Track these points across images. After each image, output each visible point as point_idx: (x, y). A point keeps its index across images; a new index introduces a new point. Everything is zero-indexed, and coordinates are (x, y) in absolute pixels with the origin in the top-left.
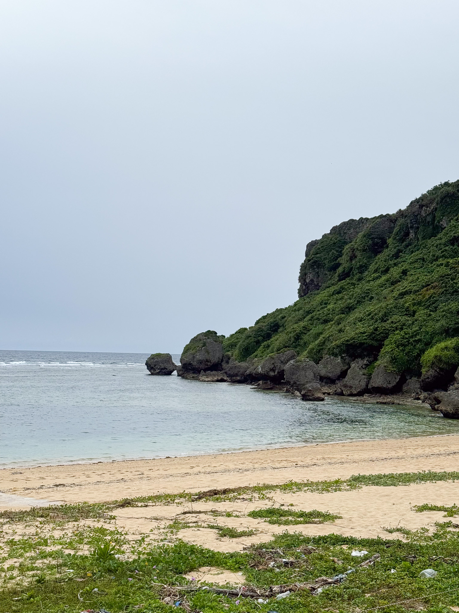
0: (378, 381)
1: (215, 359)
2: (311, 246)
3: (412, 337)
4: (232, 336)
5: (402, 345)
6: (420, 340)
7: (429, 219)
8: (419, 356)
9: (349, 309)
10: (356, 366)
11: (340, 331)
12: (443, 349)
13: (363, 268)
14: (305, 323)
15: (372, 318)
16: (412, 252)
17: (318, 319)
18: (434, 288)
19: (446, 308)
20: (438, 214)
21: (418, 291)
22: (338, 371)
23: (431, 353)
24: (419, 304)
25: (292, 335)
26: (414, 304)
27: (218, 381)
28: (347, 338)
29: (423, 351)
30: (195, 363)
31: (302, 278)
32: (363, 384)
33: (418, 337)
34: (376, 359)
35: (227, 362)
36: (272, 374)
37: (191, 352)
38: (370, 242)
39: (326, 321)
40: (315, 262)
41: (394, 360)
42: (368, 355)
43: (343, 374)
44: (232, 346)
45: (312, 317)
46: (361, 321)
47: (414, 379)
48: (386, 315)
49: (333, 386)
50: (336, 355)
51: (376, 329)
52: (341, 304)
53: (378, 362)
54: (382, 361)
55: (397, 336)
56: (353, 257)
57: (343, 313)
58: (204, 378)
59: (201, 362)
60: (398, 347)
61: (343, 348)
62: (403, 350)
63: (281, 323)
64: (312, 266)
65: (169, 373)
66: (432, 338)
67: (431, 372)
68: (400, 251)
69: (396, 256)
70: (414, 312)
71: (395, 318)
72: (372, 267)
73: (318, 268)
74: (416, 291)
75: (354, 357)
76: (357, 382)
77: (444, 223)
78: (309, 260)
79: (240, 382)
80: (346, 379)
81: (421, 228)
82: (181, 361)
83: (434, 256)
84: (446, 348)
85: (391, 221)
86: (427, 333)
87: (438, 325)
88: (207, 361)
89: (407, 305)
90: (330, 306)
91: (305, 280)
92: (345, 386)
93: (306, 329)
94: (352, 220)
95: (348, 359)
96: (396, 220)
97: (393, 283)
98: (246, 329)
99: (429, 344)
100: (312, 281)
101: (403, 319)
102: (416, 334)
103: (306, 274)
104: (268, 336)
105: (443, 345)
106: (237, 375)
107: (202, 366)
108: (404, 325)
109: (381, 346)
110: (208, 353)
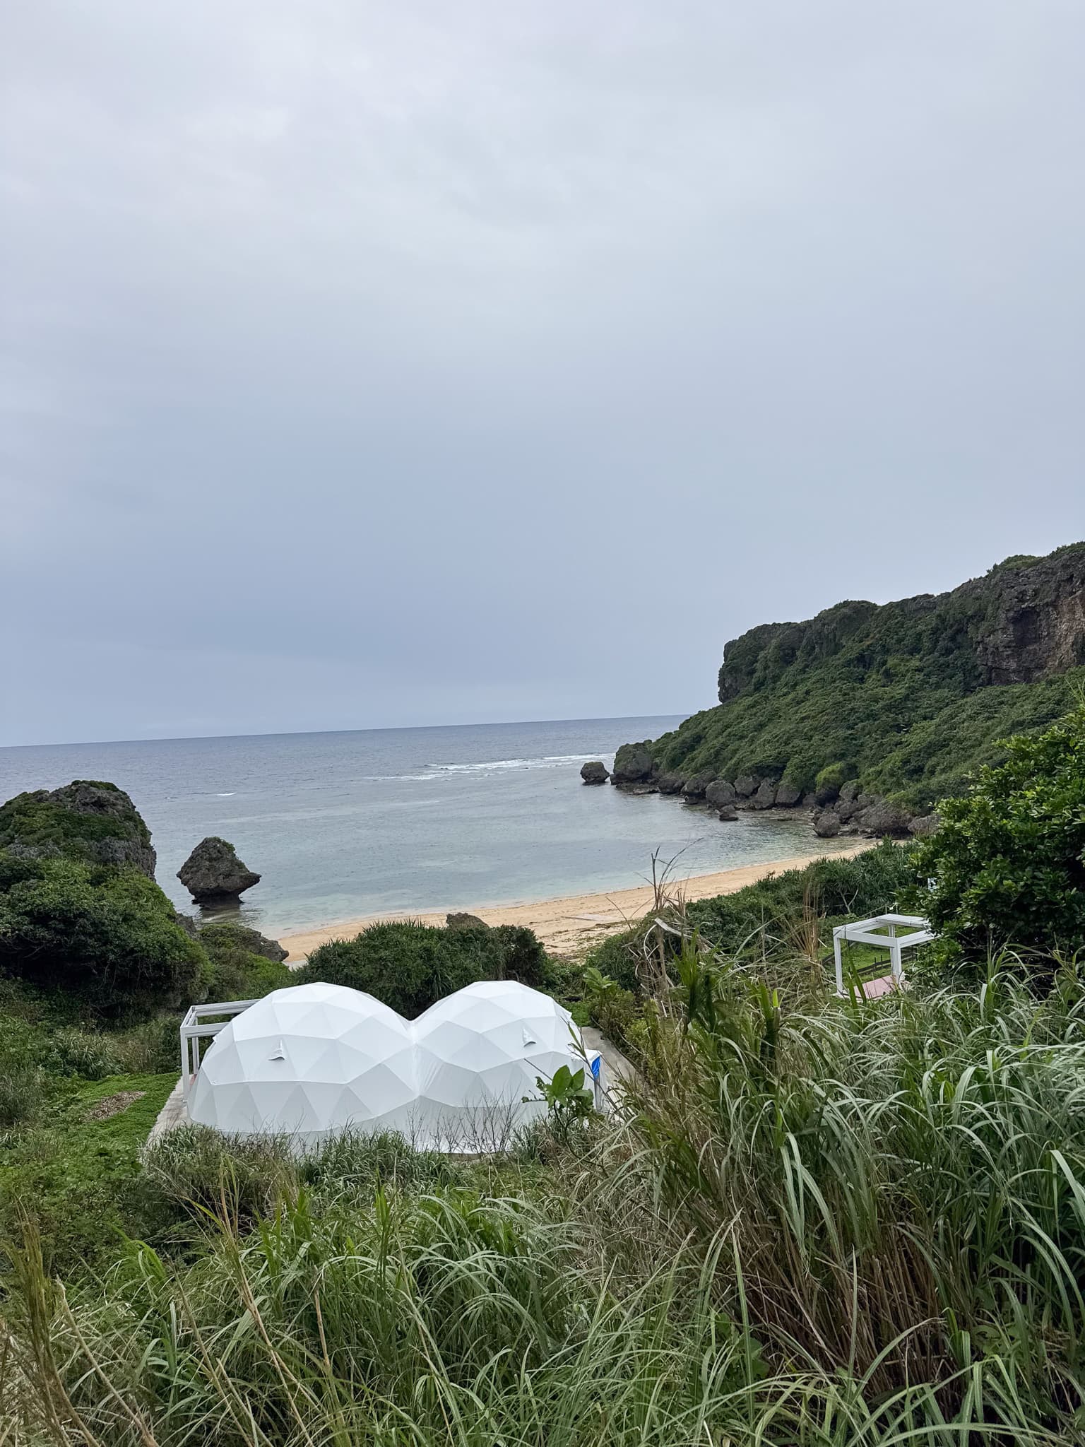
0: (782, 798)
1: (645, 769)
2: (729, 647)
3: (808, 760)
4: (658, 740)
5: (801, 767)
6: (814, 763)
7: (831, 636)
8: (815, 775)
9: (761, 727)
10: (765, 784)
11: (752, 752)
12: (830, 773)
13: (776, 679)
14: (723, 740)
15: (778, 741)
16: (817, 669)
17: (735, 735)
18: (827, 714)
19: (835, 735)
20: (838, 633)
21: (815, 717)
22: (751, 789)
23: (821, 776)
24: (816, 729)
25: (712, 751)
26: (811, 730)
27: (650, 793)
28: (756, 762)
29: (817, 772)
30: (627, 774)
31: (721, 683)
32: (771, 799)
33: (813, 761)
34: (780, 779)
35: (657, 770)
36: (697, 791)
37: (622, 763)
38: (782, 653)
39: (742, 737)
40: (733, 668)
41: (794, 780)
42: (775, 775)
43: (755, 791)
44: (659, 751)
45: (730, 733)
46: (768, 743)
47: (812, 794)
48: (788, 739)
49: (747, 801)
50: (748, 776)
51: (780, 753)
52: (755, 721)
53: (782, 782)
54: (784, 782)
55: (796, 760)
56: (766, 668)
57: (756, 731)
58: (638, 791)
59: (632, 772)
60: (797, 769)
61: (754, 769)
62: (802, 772)
63: (703, 734)
64: (730, 672)
65: (602, 782)
66: (824, 761)
67: (823, 791)
68: (807, 666)
69: (803, 671)
70: (812, 737)
71: (796, 742)
72: (783, 680)
73: (735, 672)
74: (813, 717)
75: (763, 776)
76: (766, 798)
77: (843, 641)
78: (727, 666)
79: (669, 794)
80: (757, 796)
81: (825, 645)
82: (614, 771)
83: (832, 678)
84: (833, 771)
85: (800, 630)
86: (820, 756)
87: (828, 751)
88: (638, 771)
89: (805, 731)
90: (745, 723)
91: (724, 685)
92: (757, 802)
93: (725, 745)
94: (766, 626)
95: (758, 778)
96: (805, 630)
97: (798, 703)
98: (671, 733)
99: (821, 767)
100: (731, 685)
101: (801, 743)
102: (812, 757)
103: (724, 679)
104: (692, 748)
105: (830, 768)
106: (666, 788)
107: (634, 776)
108: (802, 749)
109: (784, 768)
110: (638, 764)
